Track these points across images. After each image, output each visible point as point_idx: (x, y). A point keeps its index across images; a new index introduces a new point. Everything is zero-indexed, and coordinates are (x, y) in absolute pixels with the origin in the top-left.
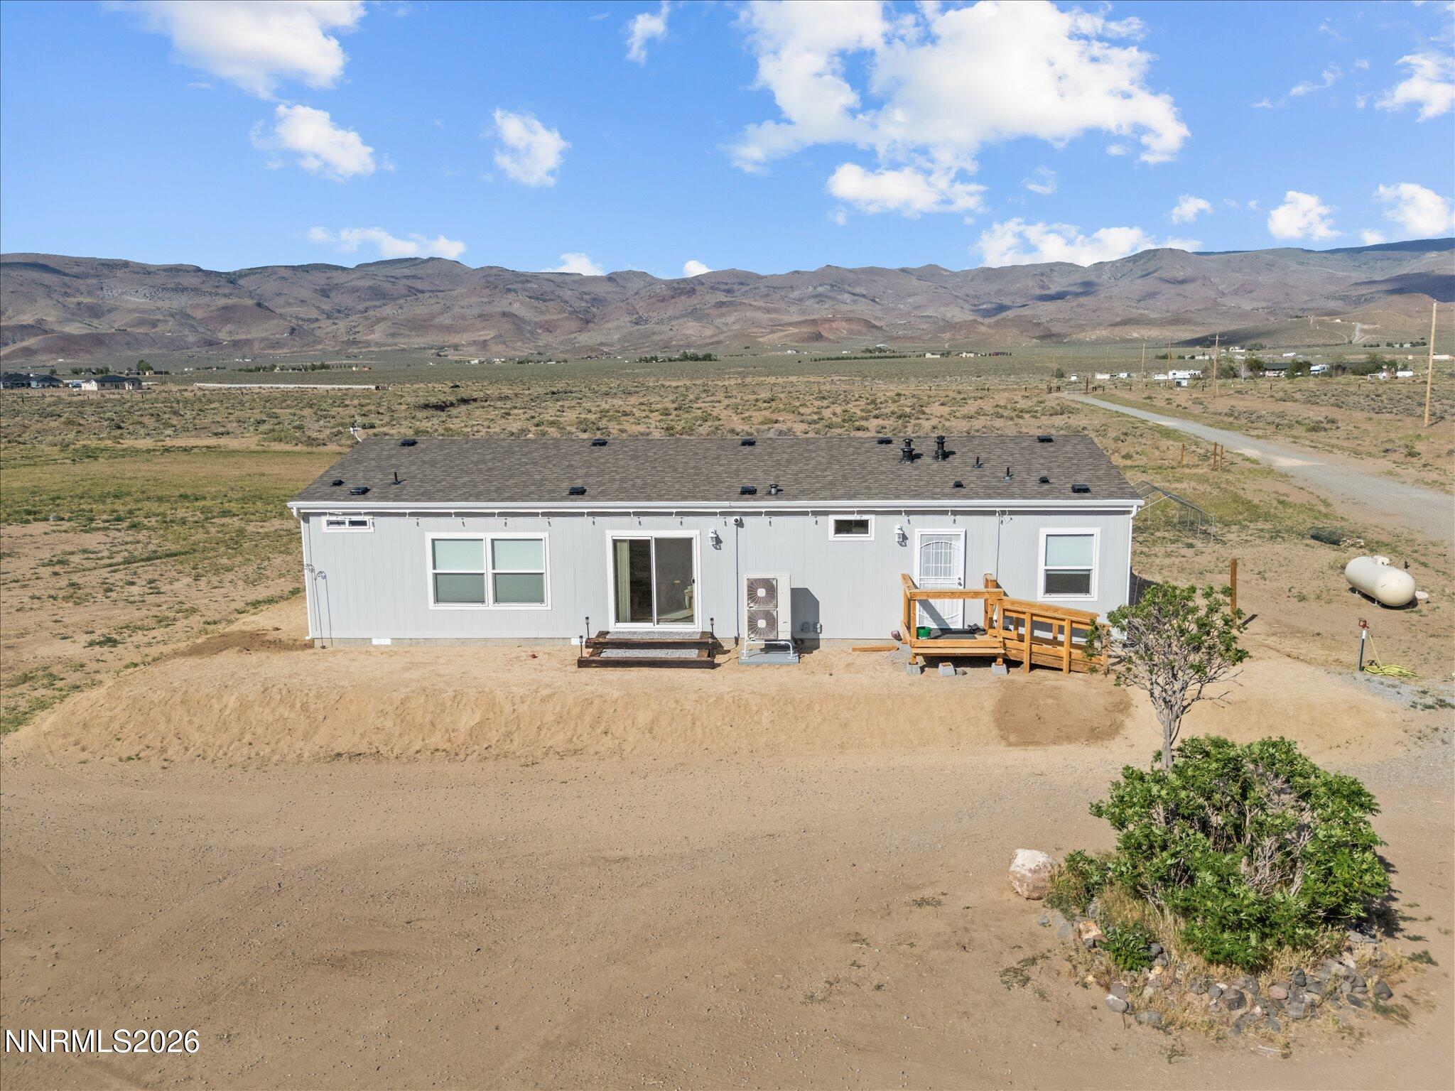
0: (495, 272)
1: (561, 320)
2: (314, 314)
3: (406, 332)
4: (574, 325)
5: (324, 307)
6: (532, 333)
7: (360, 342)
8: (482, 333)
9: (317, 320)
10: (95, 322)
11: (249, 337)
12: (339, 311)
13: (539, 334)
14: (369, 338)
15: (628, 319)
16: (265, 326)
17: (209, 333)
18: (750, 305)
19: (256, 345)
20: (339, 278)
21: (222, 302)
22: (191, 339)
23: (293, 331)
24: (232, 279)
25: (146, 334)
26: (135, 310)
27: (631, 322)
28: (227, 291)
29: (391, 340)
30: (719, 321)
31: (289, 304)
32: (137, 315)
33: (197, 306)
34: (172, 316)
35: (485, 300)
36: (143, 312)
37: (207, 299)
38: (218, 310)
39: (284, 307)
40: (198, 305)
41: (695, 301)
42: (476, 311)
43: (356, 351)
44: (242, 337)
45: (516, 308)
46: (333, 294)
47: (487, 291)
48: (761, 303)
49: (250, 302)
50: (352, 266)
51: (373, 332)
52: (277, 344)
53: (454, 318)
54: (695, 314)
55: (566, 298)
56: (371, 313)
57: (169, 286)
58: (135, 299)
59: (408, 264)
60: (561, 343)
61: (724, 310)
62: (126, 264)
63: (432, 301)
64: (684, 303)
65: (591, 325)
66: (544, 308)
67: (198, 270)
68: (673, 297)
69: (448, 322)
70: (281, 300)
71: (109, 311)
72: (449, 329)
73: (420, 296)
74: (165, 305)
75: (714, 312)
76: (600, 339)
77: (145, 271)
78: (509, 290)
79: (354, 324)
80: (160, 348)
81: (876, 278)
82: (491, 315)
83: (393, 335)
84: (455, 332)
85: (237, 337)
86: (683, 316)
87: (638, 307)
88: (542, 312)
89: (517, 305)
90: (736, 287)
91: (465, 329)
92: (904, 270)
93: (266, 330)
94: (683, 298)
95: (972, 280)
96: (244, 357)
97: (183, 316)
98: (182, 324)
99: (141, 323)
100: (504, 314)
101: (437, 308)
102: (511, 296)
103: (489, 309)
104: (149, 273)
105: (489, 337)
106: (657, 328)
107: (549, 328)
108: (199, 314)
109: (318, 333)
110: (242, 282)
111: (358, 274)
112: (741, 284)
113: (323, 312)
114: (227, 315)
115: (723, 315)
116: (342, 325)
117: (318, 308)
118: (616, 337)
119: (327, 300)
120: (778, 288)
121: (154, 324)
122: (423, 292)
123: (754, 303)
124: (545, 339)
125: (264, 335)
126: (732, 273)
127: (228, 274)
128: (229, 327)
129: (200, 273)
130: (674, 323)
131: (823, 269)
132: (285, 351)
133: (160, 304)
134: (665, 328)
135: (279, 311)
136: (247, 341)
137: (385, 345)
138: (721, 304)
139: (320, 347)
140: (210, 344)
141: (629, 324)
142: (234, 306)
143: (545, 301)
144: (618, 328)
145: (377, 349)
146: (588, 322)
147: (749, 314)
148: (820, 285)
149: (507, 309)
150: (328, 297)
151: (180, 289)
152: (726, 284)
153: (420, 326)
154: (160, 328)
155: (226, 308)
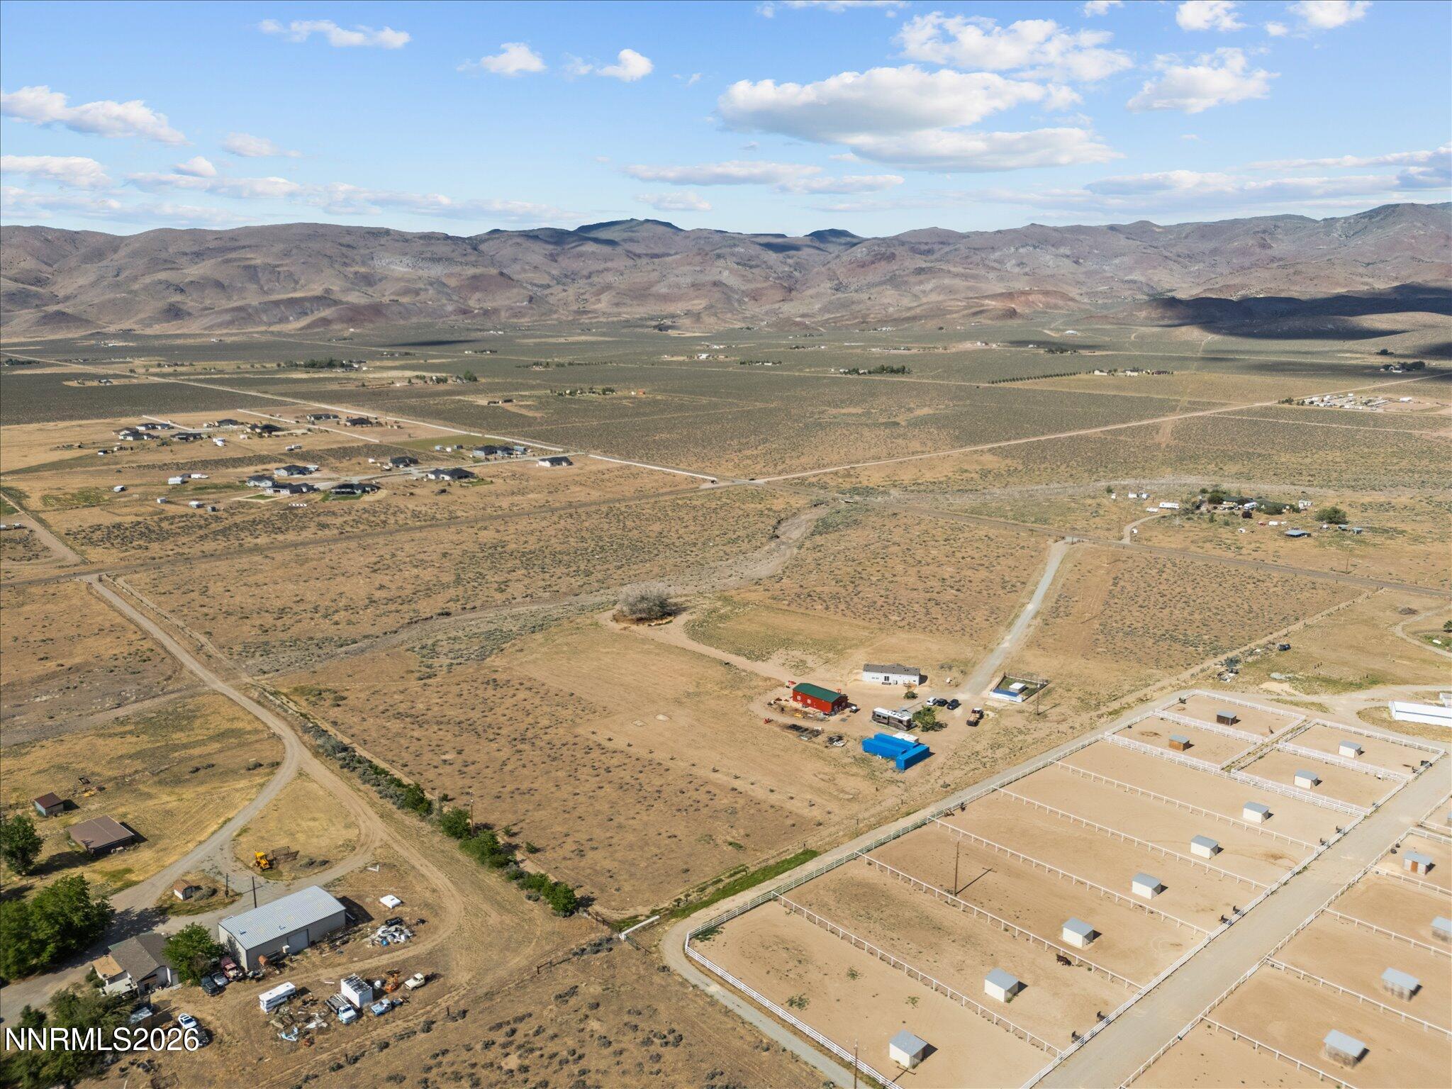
0: (705, 234)
1: (766, 288)
2: (546, 280)
3: (629, 301)
4: (779, 295)
5: (554, 272)
6: (739, 301)
7: (589, 312)
8: (695, 302)
9: (549, 286)
10: (370, 291)
11: (495, 304)
12: (566, 276)
13: (745, 303)
14: (596, 307)
15: (829, 285)
16: (507, 294)
17: (461, 301)
18: (949, 272)
19: (503, 314)
21: (471, 271)
22: (450, 308)
23: (531, 300)
24: (474, 244)
25: (412, 303)
26: (398, 280)
27: (831, 288)
28: (473, 258)
29: (615, 310)
30: (917, 289)
31: (525, 271)
32: (403, 284)
33: (450, 275)
34: (431, 284)
35: (698, 268)
36: (408, 281)
37: (457, 269)
38: (469, 279)
39: (520, 273)
40: (452, 274)
41: (894, 266)
42: (689, 280)
43: (585, 319)
44: (490, 305)
45: (726, 277)
46: (560, 259)
47: (698, 258)
48: (960, 270)
49: (494, 271)
50: (573, 229)
51: (599, 301)
52: (518, 314)
53: (670, 286)
54: (893, 281)
55: (771, 263)
56: (595, 279)
57: (426, 255)
58: (398, 267)
59: (625, 226)
60: (767, 313)
61: (922, 277)
62: (386, 232)
63: (650, 268)
64: (884, 268)
65: (794, 293)
66: (750, 276)
67: (447, 237)
68: (873, 263)
69: (664, 290)
70: (517, 267)
71: (380, 280)
72: (665, 298)
73: (639, 261)
74: (424, 273)
75: (912, 279)
76: (804, 310)
77: (403, 239)
78: (719, 256)
79: (581, 291)
80: (425, 317)
81: (1082, 237)
82: (704, 285)
83: (617, 305)
84: (671, 301)
85: (485, 306)
86: (884, 283)
87: (838, 272)
88: (749, 281)
89: (726, 273)
90: (936, 247)
91: (679, 298)
92: (1112, 228)
93: (509, 298)
94: (883, 263)
95: (1186, 237)
97: (438, 284)
98: (439, 292)
99: (406, 292)
100: (715, 284)
101: (655, 276)
102: (721, 262)
103: (703, 278)
104: (407, 241)
105: (701, 307)
106: (855, 296)
107: (755, 296)
108: (453, 282)
109: (552, 300)
110: (483, 247)
111: (579, 237)
112: (942, 243)
113: (553, 277)
114: (476, 283)
115: (921, 282)
116: (572, 291)
117: (549, 273)
118: (817, 306)
119: (554, 264)
120: (978, 249)
121: (417, 293)
122: (639, 256)
123: (952, 269)
124: (752, 309)
125: (507, 302)
126: (934, 232)
127: (469, 238)
128: (478, 295)
129: (448, 240)
130: (873, 291)
131: (1027, 228)
132: (526, 319)
133: (420, 272)
134: (865, 296)
135: (515, 277)
136: (496, 311)
137: (610, 315)
138: (920, 271)
139: (555, 316)
140: (465, 312)
141: (829, 291)
142: (481, 275)
143: (751, 267)
144: (818, 295)
145: (605, 320)
146: (790, 290)
147: (947, 281)
148: (1023, 246)
149: (717, 278)
150: (556, 261)
151: (435, 258)
152: (926, 244)
153: (641, 294)
154: (422, 297)
155: (474, 277)
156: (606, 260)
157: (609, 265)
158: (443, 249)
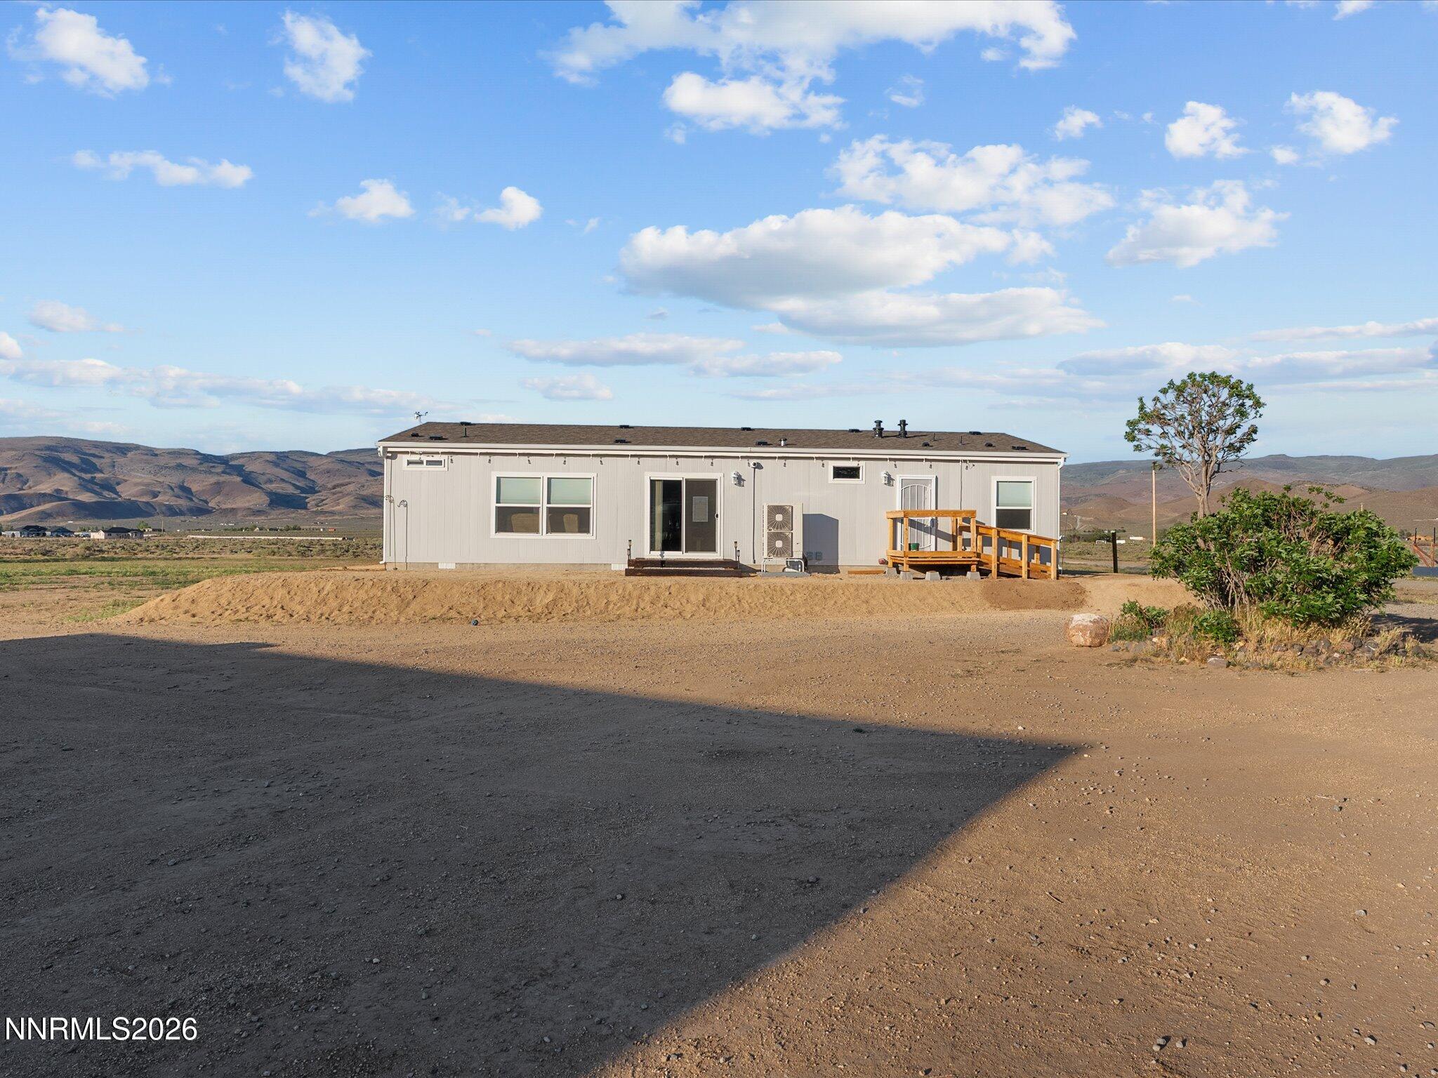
7: (326, 512)
10: (105, 493)
11: (234, 506)
14: (335, 509)
16: (249, 498)
17: (201, 502)
19: (239, 514)
20: (312, 462)
21: (215, 479)
22: (186, 508)
23: (273, 502)
24: (223, 461)
25: (148, 503)
26: (138, 483)
28: (220, 470)
32: (141, 487)
33: (194, 481)
34: (172, 489)
36: (147, 485)
37: (203, 477)
38: (211, 485)
43: (323, 519)
44: (229, 506)
50: (325, 453)
51: (338, 504)
57: (170, 465)
58: (141, 475)
59: (371, 453)
62: (137, 447)
67: (197, 453)
74: (168, 480)
77: (152, 453)
79: (322, 498)
83: (354, 507)
85: (224, 507)
93: (249, 501)
96: (228, 523)
97: (180, 489)
99: (143, 494)
104: (156, 455)
108: (194, 488)
110: (231, 462)
111: (330, 460)
113: (296, 487)
114: (218, 488)
116: (312, 497)
121: (155, 495)
125: (247, 505)
127: (221, 456)
128: (218, 499)
129: (199, 457)
132: (263, 518)
133: (162, 479)
135: (260, 485)
137: (348, 514)
151: (180, 467)
154: (160, 498)
155: (218, 483)
156: (350, 477)
157: (353, 479)
158: (192, 462)
